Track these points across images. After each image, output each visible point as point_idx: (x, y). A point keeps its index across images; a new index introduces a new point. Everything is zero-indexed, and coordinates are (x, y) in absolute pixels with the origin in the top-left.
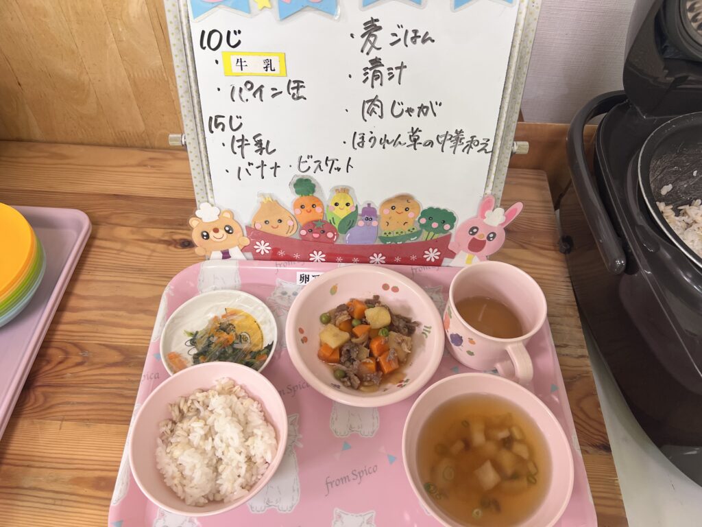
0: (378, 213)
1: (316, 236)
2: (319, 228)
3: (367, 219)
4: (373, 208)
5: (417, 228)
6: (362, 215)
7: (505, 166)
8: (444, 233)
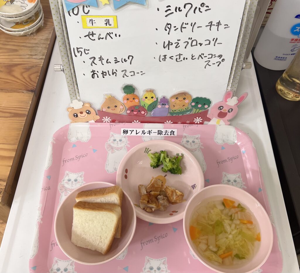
0: (169, 101)
1: (136, 113)
3: (163, 104)
4: (166, 99)
5: (190, 107)
6: (160, 102)
7: (238, 75)
8: (205, 110)
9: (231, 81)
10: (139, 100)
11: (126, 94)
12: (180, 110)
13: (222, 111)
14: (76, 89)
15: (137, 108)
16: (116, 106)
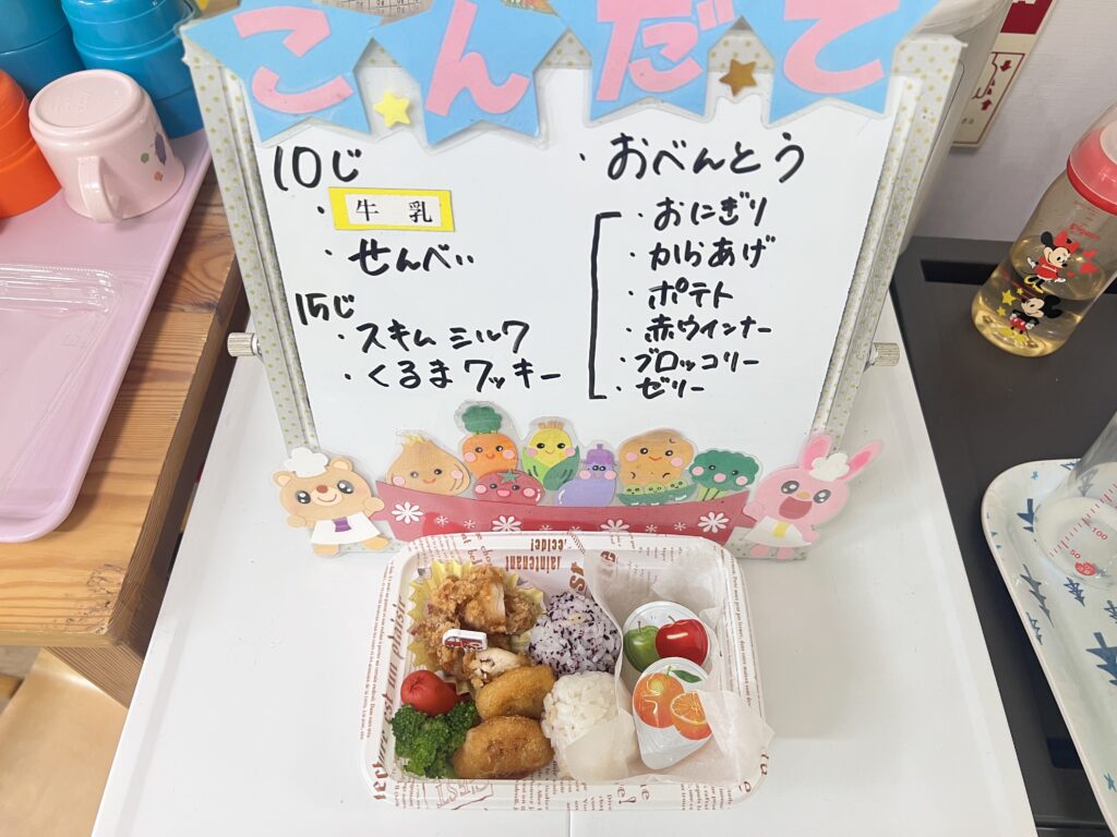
0: (616, 459)
1: (505, 493)
2: (510, 482)
3: (597, 468)
4: (608, 452)
5: (687, 482)
6: (587, 462)
7: (853, 386)
8: (736, 490)
9: (829, 402)
10: (516, 453)
11: (471, 434)
12: (655, 489)
13: (794, 495)
14: (304, 415)
15: (510, 477)
16: (440, 472)
